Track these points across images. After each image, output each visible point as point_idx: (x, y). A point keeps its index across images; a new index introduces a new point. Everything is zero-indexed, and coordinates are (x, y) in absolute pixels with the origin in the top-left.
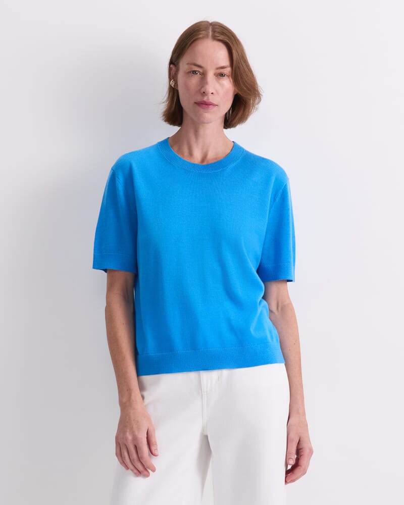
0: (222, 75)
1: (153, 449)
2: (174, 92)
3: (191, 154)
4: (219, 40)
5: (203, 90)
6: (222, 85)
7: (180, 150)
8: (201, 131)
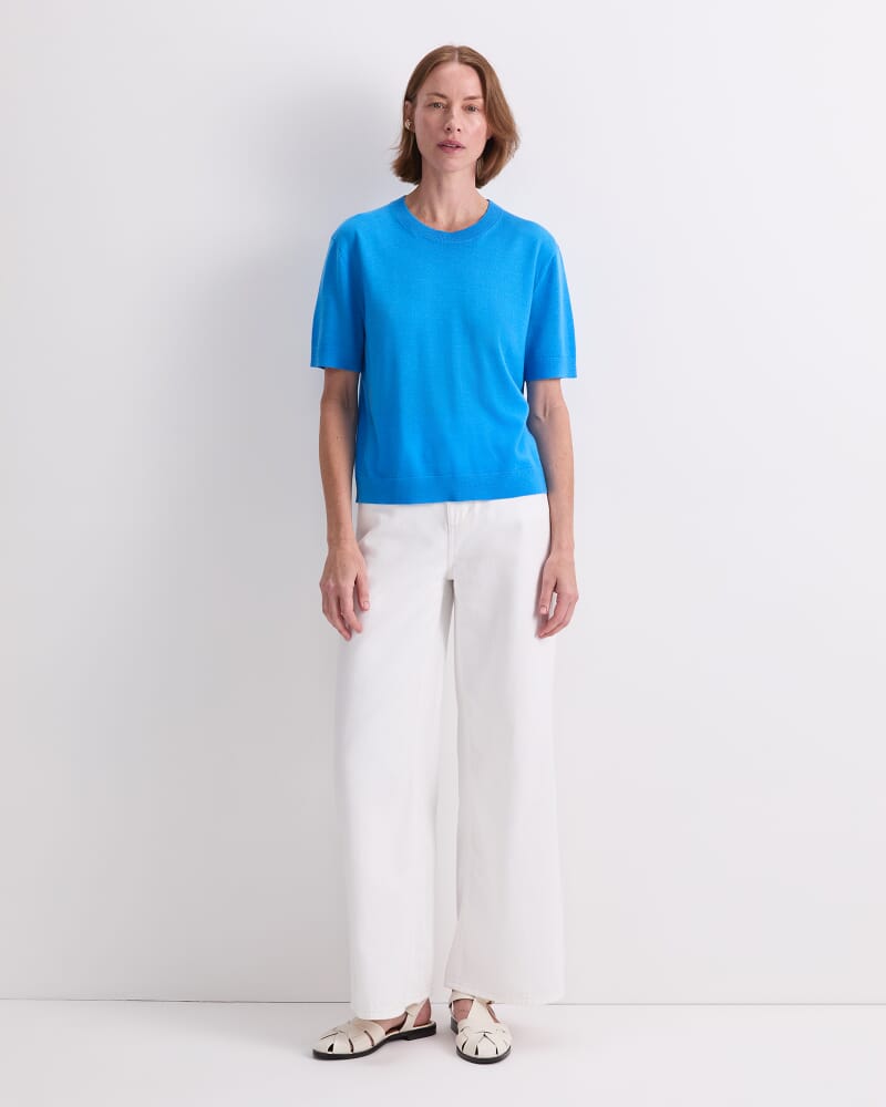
0: (470, 109)
1: (362, 600)
2: (409, 136)
3: (434, 218)
4: (468, 64)
5: (447, 126)
6: (472, 123)
7: (420, 212)
8: (446, 184)
